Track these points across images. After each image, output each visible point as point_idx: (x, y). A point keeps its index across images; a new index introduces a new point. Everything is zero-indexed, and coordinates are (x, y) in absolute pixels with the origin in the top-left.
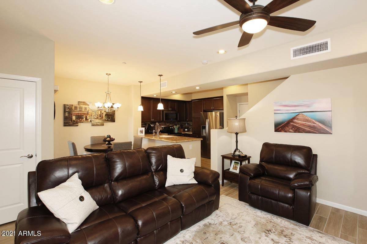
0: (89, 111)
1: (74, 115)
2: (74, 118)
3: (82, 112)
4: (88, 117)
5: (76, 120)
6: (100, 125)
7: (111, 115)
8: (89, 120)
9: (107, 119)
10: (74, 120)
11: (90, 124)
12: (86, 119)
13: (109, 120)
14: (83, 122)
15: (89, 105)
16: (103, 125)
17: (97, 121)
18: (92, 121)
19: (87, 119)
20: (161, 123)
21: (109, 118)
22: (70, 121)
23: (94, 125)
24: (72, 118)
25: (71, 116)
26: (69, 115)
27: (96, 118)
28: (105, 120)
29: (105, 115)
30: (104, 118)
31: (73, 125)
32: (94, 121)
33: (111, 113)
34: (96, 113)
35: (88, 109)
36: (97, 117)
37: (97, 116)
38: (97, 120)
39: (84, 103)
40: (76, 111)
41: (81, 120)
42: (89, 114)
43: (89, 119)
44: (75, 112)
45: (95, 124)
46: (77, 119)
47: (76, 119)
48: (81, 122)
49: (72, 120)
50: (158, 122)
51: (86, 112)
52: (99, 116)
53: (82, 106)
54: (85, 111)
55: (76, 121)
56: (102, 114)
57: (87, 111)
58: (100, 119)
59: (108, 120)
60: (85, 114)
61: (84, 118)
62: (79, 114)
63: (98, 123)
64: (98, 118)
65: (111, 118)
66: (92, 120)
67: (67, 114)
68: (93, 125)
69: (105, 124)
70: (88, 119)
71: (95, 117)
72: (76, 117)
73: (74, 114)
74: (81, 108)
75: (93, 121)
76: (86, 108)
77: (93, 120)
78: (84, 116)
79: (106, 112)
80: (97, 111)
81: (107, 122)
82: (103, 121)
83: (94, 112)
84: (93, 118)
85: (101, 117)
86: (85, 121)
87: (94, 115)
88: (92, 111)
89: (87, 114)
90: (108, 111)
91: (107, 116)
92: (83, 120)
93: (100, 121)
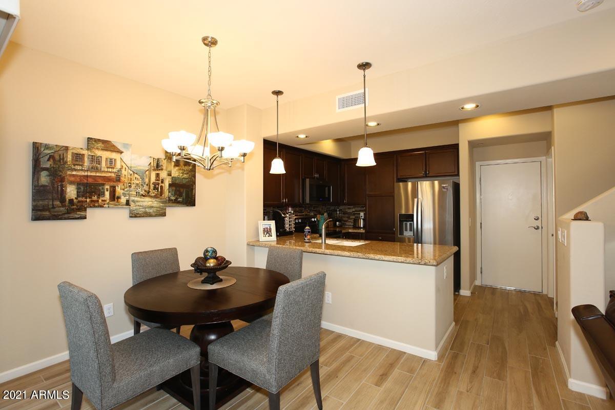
0: (124, 172)
1: (72, 183)
2: (71, 192)
3: (98, 174)
4: (119, 190)
5: (80, 199)
6: (154, 214)
7: (184, 186)
8: (123, 200)
9: (173, 198)
10: (71, 201)
11: (125, 212)
12: (114, 197)
13: (180, 200)
14: (101, 206)
15: (121, 152)
16: (164, 215)
17: (145, 204)
18: (132, 204)
19: (117, 194)
20: (297, 209)
21: (180, 195)
22: (57, 203)
23: (136, 217)
24: (63, 193)
25: (62, 186)
26: (53, 184)
27: (143, 192)
28: (170, 200)
29: (170, 185)
30: (166, 193)
31: (66, 216)
32: (137, 204)
33: (184, 182)
34: (143, 179)
35: (118, 166)
36: (147, 189)
37: (146, 188)
38: (147, 199)
39: (108, 146)
40: (79, 168)
41: (95, 198)
42: (123, 179)
43: (122, 197)
44: (74, 173)
45: (141, 211)
46: (83, 196)
47: (78, 196)
48: (95, 206)
49: (63, 200)
50: (293, 207)
51: (113, 175)
52: (152, 186)
53: (99, 153)
54: (110, 170)
55: (79, 202)
56: (162, 182)
57: (115, 170)
58: (155, 197)
59: (176, 201)
60: (109, 179)
61: (107, 194)
62: (90, 180)
63: (147, 210)
64: (148, 193)
65: (184, 194)
66: (132, 198)
67: (44, 179)
68: (134, 215)
69: (169, 211)
70: (119, 198)
72: (78, 189)
73: (72, 179)
74: (96, 160)
75: (133, 201)
76: (111, 162)
77: (136, 199)
78: (107, 187)
79: (172, 178)
80: (147, 173)
81: (174, 204)
82: (163, 202)
83: (137, 174)
84: (135, 193)
85: (158, 191)
86: (108, 201)
87: (137, 184)
88: (132, 173)
89: (115, 180)
90: (177, 175)
91: (174, 188)
92: (102, 201)
93: (156, 202)
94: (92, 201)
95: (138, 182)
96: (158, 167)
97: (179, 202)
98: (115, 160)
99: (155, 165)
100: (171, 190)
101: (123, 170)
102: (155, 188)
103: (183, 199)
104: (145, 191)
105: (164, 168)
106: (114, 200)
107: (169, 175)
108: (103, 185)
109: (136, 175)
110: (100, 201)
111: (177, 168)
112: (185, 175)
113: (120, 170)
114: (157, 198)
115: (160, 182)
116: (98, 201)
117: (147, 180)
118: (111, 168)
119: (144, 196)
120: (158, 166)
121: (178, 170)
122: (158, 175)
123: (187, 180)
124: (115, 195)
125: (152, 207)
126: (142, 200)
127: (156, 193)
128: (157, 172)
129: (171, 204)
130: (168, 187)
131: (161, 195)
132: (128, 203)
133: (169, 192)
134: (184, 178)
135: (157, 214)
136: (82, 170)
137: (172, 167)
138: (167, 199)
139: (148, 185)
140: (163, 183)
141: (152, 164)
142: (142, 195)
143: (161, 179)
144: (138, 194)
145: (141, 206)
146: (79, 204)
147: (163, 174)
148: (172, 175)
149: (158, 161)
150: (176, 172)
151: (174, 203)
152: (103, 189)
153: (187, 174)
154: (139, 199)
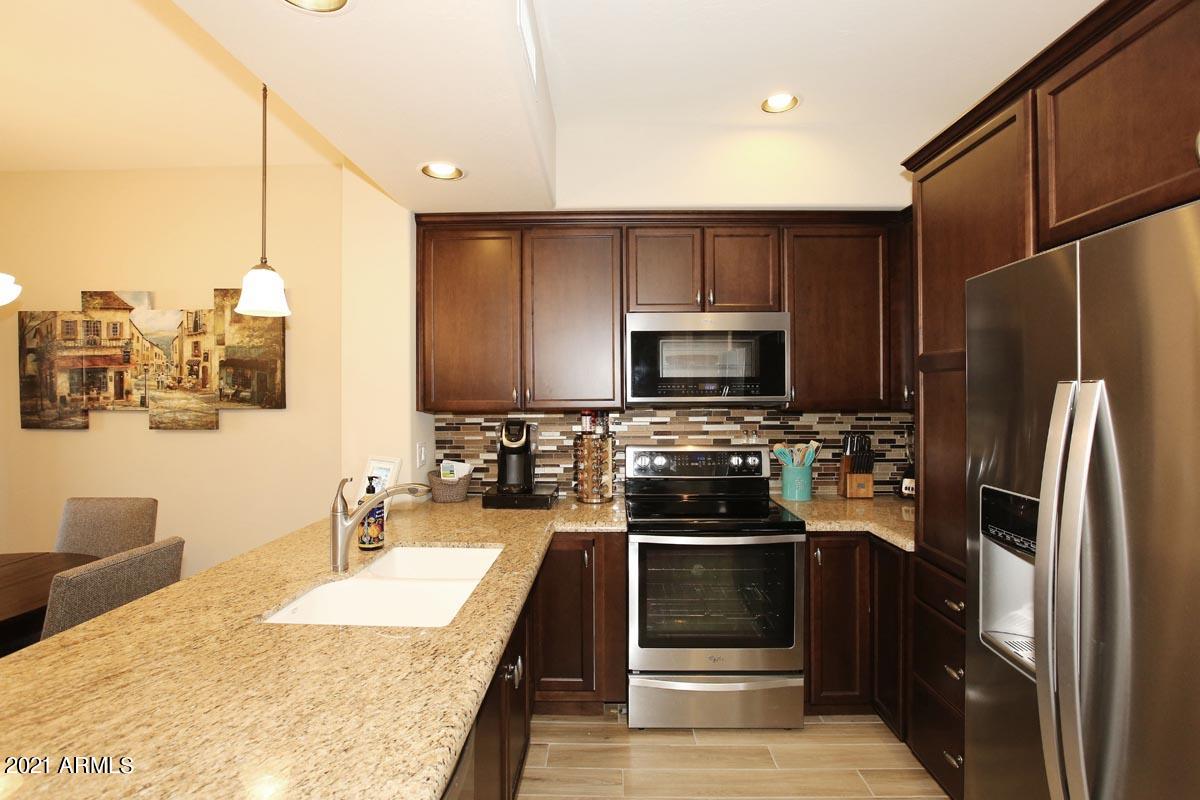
0: (136, 345)
1: (63, 369)
2: (62, 384)
3: (97, 353)
4: (129, 380)
5: (74, 396)
6: (190, 423)
7: (252, 364)
8: (136, 396)
9: (230, 391)
10: (63, 398)
11: (142, 420)
12: (121, 393)
13: (245, 394)
14: (103, 409)
15: (130, 309)
16: (213, 426)
17: (175, 403)
18: (151, 404)
19: (126, 387)
21: (246, 384)
22: (47, 402)
23: (158, 428)
24: (53, 386)
25: (52, 376)
26: (40, 371)
27: (169, 381)
28: (222, 396)
29: (223, 365)
30: (215, 382)
31: (58, 423)
32: (162, 403)
33: (254, 354)
34: (168, 355)
35: (126, 335)
36: (177, 375)
37: (174, 372)
38: (177, 394)
39: (109, 301)
40: (70, 344)
41: (94, 394)
42: (133, 358)
43: (135, 391)
44: (65, 353)
45: (168, 416)
46: (78, 391)
47: (72, 390)
48: (94, 409)
49: (53, 398)
51: (118, 352)
52: (186, 369)
53: (97, 315)
54: (114, 343)
55: (73, 400)
56: (206, 359)
57: (121, 343)
58: (193, 389)
59: (236, 398)
60: (110, 359)
61: (111, 386)
62: (87, 364)
63: (179, 416)
64: (179, 382)
65: (254, 383)
66: (151, 393)
67: (32, 366)
68: (156, 426)
69: (223, 418)
70: (129, 393)
71: (163, 377)
72: (72, 379)
73: (63, 363)
74: (93, 328)
75: (154, 399)
76: (115, 327)
77: (157, 394)
78: (111, 374)
79: (227, 348)
80: (176, 342)
81: (233, 405)
82: (208, 401)
83: (157, 346)
84: (156, 384)
85: (198, 377)
86: (112, 399)
87: (159, 366)
88: (148, 345)
89: (122, 361)
90: (238, 340)
91: (231, 370)
92: (105, 398)
93: (193, 401)
94: (90, 399)
95: (160, 362)
96: (197, 328)
97: (243, 400)
98: (121, 324)
99: (191, 325)
100: (224, 374)
101: (134, 341)
102: (192, 372)
103: (252, 393)
104: (174, 379)
105: (209, 329)
106: (122, 397)
107: (221, 342)
108: (105, 370)
109: (156, 350)
110: (101, 398)
111: (237, 326)
112: (256, 340)
113: (129, 343)
114: (196, 391)
115: (201, 359)
116: (98, 399)
117: (176, 358)
118: (116, 339)
119: (171, 388)
120: (196, 326)
121: (240, 329)
122: (196, 345)
123: (261, 351)
124: (122, 388)
125: (187, 410)
126: (168, 395)
127: (194, 381)
128: (195, 339)
129: (226, 405)
130: (217, 369)
131: (204, 386)
132: (143, 403)
133: (221, 379)
134: (253, 347)
135: (197, 425)
136: (75, 347)
137: (227, 325)
138: (218, 393)
139: (179, 366)
140: (207, 361)
141: (185, 323)
142: (169, 387)
143: (202, 352)
144: (160, 385)
145: (166, 408)
146: (73, 404)
147: (208, 343)
148: (227, 344)
149: (196, 317)
150: (234, 337)
151: (232, 401)
152: (105, 377)
153: (261, 336)
154: (162, 394)
